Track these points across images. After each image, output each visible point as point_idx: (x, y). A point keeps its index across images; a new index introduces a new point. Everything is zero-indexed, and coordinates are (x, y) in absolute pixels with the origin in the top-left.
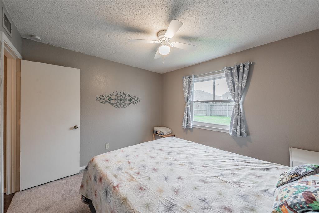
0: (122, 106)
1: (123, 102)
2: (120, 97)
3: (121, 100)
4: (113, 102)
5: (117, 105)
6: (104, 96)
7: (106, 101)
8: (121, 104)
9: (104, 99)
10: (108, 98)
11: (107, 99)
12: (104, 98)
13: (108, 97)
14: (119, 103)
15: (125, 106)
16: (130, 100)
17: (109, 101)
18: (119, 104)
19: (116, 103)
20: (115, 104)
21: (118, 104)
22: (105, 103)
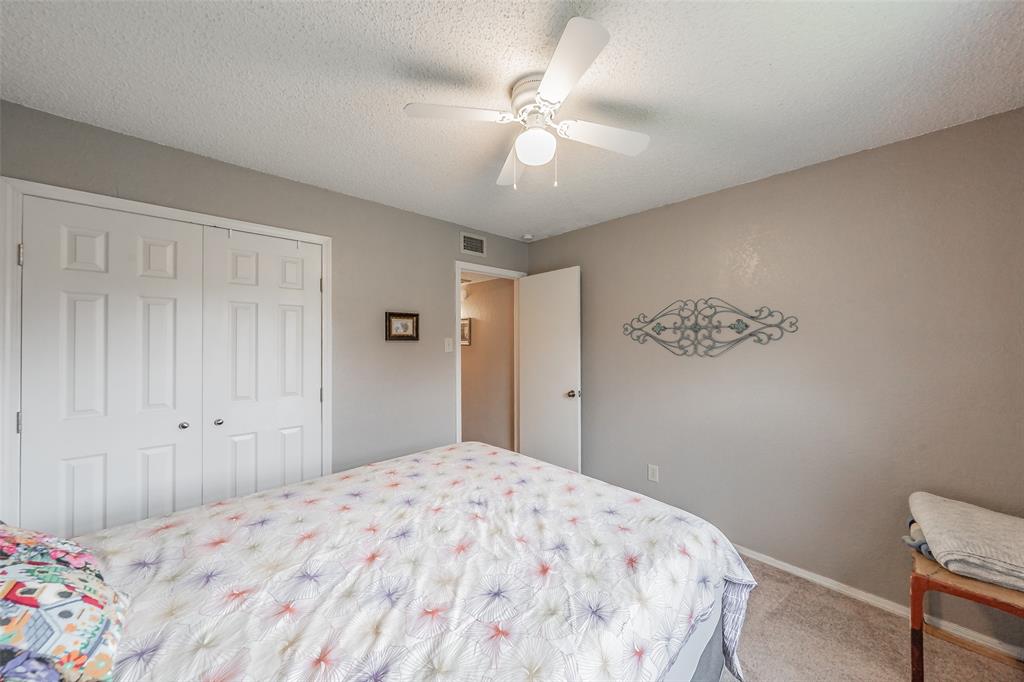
0: (701, 350)
1: (705, 337)
2: (693, 318)
3: (696, 328)
4: (667, 336)
5: (681, 348)
6: (642, 319)
7: (647, 334)
8: (696, 343)
9: (640, 329)
10: (654, 324)
11: (648, 329)
12: (643, 325)
13: (652, 321)
14: (688, 338)
15: (715, 352)
16: (739, 327)
17: (654, 334)
18: (689, 342)
19: (679, 341)
20: (676, 345)
21: (685, 343)
22: (644, 341)
